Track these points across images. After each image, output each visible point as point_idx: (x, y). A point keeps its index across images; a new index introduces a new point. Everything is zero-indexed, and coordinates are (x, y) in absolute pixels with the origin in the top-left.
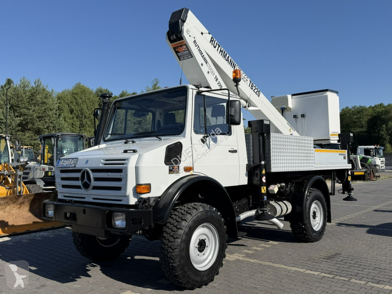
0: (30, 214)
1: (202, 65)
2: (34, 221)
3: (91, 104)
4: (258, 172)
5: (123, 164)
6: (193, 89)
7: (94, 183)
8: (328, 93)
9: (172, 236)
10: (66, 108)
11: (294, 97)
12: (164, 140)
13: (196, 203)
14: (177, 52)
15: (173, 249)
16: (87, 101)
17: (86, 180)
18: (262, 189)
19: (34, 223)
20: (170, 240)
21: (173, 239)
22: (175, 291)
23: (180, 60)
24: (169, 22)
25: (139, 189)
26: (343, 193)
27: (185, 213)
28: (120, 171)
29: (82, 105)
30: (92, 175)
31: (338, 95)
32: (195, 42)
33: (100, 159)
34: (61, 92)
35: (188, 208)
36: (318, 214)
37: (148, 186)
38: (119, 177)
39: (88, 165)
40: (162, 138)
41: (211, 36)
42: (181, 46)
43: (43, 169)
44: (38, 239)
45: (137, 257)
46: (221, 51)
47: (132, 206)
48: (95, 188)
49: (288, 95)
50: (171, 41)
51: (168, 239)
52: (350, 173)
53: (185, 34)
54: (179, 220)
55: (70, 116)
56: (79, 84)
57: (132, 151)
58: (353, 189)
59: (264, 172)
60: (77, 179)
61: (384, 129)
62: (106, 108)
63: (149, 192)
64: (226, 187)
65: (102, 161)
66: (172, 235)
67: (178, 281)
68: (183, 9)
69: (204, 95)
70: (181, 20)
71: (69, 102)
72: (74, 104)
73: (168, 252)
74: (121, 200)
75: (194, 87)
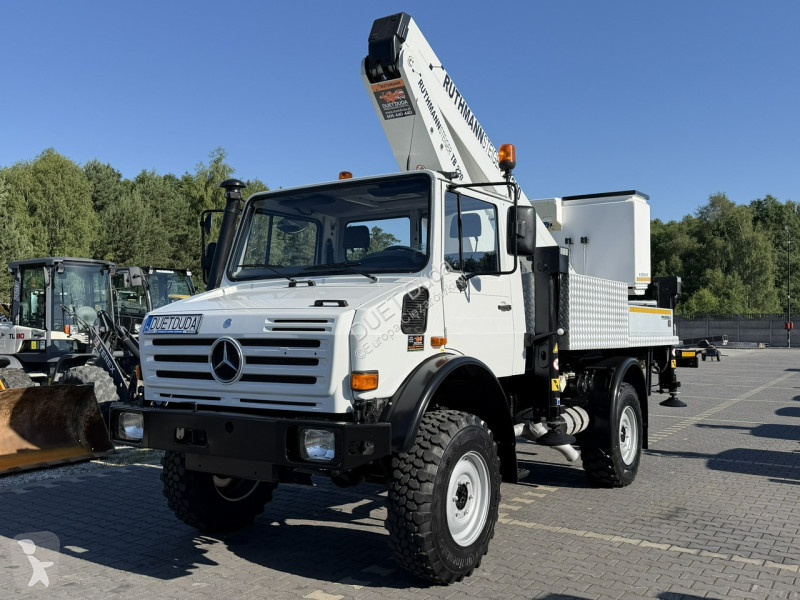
0: (11, 433)
1: (432, 130)
2: (19, 448)
3: (77, 194)
4: (545, 348)
5: (323, 330)
6: (442, 180)
7: (245, 368)
8: (634, 198)
9: (417, 478)
10: (21, 203)
11: (566, 202)
12: (381, 281)
13: (452, 412)
14: (381, 102)
15: (418, 504)
16: (68, 188)
17: (225, 360)
18: (553, 382)
19: (21, 451)
20: (410, 484)
21: (418, 484)
22: (412, 589)
23: (386, 118)
24: (370, 40)
25: (357, 381)
26: (661, 392)
27: (435, 430)
28: (315, 343)
29: (56, 198)
30: (242, 352)
31: (648, 203)
32: (421, 83)
33: (262, 318)
34: (10, 166)
35: (438, 420)
36: (628, 433)
37: (374, 376)
38: (312, 356)
39: (229, 330)
40: (379, 277)
41: (445, 73)
42: (393, 90)
43: (19, 336)
44: (48, 486)
45: (290, 522)
46: (460, 104)
47: (341, 417)
48: (247, 378)
49: (557, 199)
50: (373, 79)
51: (407, 484)
52: (674, 353)
53: (406, 67)
54: (426, 444)
55: (29, 220)
56: (49, 152)
57: (337, 304)
58: (678, 384)
59: (556, 350)
60: (202, 359)
61: (664, 269)
62: (233, 210)
63: (375, 389)
64: (500, 378)
65: (267, 322)
66: (414, 475)
67: (424, 569)
68: (400, 15)
69: (458, 194)
70: (398, 36)
71: (28, 189)
72: (40, 194)
73: (408, 510)
74: (314, 405)
75: (443, 177)
